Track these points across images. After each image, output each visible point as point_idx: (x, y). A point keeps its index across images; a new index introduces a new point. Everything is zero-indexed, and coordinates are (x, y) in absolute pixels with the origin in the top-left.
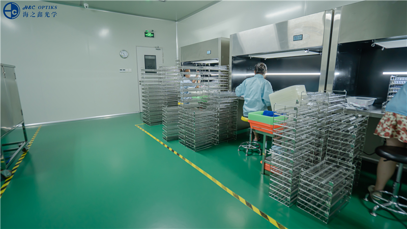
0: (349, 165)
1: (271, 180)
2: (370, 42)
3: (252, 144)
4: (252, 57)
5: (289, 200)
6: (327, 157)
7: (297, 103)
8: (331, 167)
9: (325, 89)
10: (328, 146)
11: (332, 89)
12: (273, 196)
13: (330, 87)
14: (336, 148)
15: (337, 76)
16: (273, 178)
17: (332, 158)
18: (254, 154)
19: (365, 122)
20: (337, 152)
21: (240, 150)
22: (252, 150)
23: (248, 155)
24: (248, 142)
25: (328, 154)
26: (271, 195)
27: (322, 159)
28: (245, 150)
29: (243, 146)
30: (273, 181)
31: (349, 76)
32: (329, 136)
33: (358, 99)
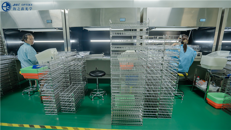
0: (81, 83)
1: (44, 105)
2: (82, 28)
3: (32, 88)
4: (22, 30)
5: (57, 111)
6: (72, 82)
7: (52, 58)
8: (74, 86)
9: (68, 49)
10: (72, 77)
11: (70, 49)
12: (48, 113)
13: (69, 48)
14: (75, 77)
15: (72, 42)
16: (45, 104)
17: (74, 82)
18: (36, 93)
19: (85, 63)
20: (76, 79)
21: (24, 94)
22: (33, 91)
23: (31, 95)
24: (29, 87)
25: (72, 81)
26: (46, 113)
27: (71, 84)
28: (27, 93)
29: (25, 91)
30: (46, 105)
31: (78, 42)
32: (72, 73)
33: (84, 52)
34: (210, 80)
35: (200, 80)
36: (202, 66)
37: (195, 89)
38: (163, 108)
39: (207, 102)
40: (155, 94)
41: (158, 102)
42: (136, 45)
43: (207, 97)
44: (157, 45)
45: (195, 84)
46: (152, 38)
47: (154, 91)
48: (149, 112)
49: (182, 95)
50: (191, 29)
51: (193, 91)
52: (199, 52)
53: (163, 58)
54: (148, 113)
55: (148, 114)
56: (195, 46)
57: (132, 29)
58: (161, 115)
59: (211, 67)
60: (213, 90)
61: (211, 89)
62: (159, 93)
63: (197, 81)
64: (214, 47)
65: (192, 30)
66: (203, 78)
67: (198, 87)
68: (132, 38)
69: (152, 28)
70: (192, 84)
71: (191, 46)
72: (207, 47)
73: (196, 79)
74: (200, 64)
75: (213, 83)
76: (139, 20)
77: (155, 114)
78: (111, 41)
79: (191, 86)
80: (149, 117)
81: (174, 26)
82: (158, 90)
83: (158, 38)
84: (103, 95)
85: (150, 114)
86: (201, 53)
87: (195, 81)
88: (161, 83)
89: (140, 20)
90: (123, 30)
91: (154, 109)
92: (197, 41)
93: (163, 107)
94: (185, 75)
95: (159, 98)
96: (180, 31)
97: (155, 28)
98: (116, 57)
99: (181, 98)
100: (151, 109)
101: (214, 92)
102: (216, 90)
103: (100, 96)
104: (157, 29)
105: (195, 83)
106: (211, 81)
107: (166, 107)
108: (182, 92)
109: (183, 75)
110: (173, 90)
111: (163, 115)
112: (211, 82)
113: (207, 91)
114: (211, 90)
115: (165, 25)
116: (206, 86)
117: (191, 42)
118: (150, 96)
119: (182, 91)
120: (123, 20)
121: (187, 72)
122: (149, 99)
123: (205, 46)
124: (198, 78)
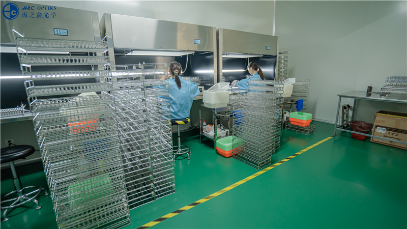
34: (216, 123)
35: (207, 125)
36: (206, 106)
37: (204, 140)
38: (160, 181)
39: (218, 153)
40: (143, 162)
41: (151, 173)
42: (99, 82)
43: (217, 146)
44: (135, 79)
45: (202, 132)
46: (124, 69)
47: (140, 158)
48: (140, 195)
49: (189, 153)
50: (187, 53)
51: (202, 142)
52: (200, 86)
53: (143, 100)
54: (138, 198)
55: (139, 200)
56: (195, 79)
57: (89, 51)
58: (159, 192)
59: (215, 104)
60: (222, 135)
61: (219, 134)
62: (149, 158)
63: (203, 127)
64: (216, 78)
65: (189, 55)
66: (210, 122)
67: (206, 136)
68: (93, 69)
69: (128, 51)
70: (199, 134)
71: (190, 78)
72: (209, 79)
73: (202, 125)
74: (203, 103)
75: (220, 126)
76: (98, 35)
77: (151, 195)
78: (32, 77)
79: (199, 136)
80: (141, 203)
81: (161, 48)
82: (148, 155)
83: (134, 67)
84: (37, 198)
85: (142, 198)
86: (203, 87)
87: (202, 128)
88: (148, 141)
89: (100, 36)
90: (68, 53)
91: (147, 188)
92: (198, 72)
93: (160, 179)
94: (186, 122)
95: (150, 167)
96: (173, 56)
97: (132, 50)
98: (57, 109)
99: (187, 157)
100: (142, 190)
101: (224, 137)
102: (225, 135)
103: (29, 202)
104: (135, 53)
105: (202, 130)
106: (218, 123)
107: (164, 178)
108: (188, 147)
109: (184, 123)
110: (169, 149)
111: (163, 191)
112: (219, 125)
113: (216, 137)
114: (220, 136)
115: (151, 47)
116: (214, 131)
117: (189, 73)
118: (136, 168)
119: (186, 147)
120: (63, 32)
121: (188, 116)
122: (135, 173)
123: (206, 77)
124: (204, 124)
